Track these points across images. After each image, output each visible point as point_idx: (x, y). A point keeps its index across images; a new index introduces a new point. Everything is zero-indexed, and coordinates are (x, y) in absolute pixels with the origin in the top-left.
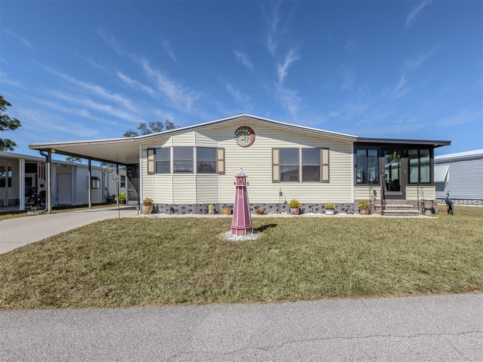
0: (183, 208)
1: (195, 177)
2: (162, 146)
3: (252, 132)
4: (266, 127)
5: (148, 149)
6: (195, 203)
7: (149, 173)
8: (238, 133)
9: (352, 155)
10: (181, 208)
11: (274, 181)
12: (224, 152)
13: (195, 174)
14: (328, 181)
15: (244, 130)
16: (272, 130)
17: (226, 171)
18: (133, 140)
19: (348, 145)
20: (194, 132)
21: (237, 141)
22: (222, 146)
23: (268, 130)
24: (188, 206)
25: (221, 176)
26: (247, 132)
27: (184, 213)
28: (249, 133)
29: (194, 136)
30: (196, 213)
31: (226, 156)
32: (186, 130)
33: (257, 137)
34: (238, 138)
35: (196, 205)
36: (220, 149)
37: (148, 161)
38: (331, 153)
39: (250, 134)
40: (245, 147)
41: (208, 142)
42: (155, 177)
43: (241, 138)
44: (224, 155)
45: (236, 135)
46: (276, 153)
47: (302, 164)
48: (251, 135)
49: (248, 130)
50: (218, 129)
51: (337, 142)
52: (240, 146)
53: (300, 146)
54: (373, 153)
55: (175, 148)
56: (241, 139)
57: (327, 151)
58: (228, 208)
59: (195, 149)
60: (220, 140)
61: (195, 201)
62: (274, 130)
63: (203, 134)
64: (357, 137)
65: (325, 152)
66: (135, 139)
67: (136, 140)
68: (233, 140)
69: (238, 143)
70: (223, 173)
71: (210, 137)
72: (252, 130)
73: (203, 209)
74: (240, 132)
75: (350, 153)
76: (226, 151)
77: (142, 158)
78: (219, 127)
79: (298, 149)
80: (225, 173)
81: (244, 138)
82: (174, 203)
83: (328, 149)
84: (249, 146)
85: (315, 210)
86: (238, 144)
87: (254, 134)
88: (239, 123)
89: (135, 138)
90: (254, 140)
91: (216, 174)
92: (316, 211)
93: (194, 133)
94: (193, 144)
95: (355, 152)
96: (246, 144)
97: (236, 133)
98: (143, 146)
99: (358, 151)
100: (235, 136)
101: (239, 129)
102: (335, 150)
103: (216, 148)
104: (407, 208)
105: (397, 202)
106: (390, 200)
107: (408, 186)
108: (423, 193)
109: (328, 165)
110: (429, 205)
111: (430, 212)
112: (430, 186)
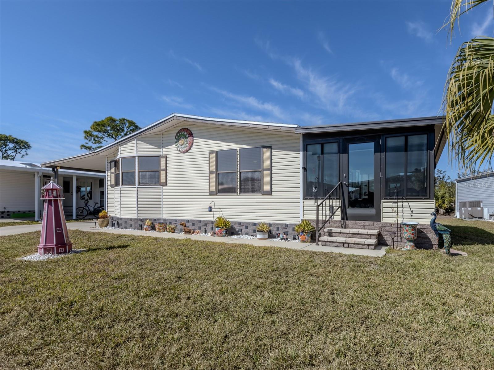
0: (126, 222)
1: (136, 189)
2: (117, 158)
3: (191, 135)
4: (203, 126)
5: (111, 162)
6: (136, 217)
7: (112, 186)
8: (178, 137)
9: (301, 153)
10: (124, 223)
11: (211, 194)
12: (166, 161)
13: (137, 186)
14: (270, 193)
15: (183, 133)
16: (210, 128)
17: (168, 182)
18: (94, 154)
19: (295, 139)
20: (136, 140)
21: (177, 147)
22: (164, 153)
23: (206, 129)
24: (129, 220)
25: (164, 188)
26: (186, 135)
27: (126, 228)
28: (187, 136)
29: (135, 145)
30: (135, 229)
31: (168, 165)
32: (129, 139)
33: (196, 140)
34: (178, 143)
35: (137, 219)
36: (163, 157)
37: (111, 173)
38: (275, 152)
39: (189, 137)
40: (184, 153)
41: (151, 150)
42: (116, 189)
43: (181, 142)
44: (166, 164)
45: (176, 139)
46: (213, 156)
47: (240, 170)
48: (189, 138)
49: (187, 132)
50: (161, 134)
51: (282, 137)
52: (180, 152)
53: (238, 147)
54: (332, 147)
55: (122, 158)
56: (180, 143)
57: (268, 150)
59: (137, 158)
60: (163, 147)
61: (136, 215)
62: (212, 128)
63: (145, 141)
64: (296, 126)
65: (266, 152)
66: (95, 153)
67: (96, 154)
68: (174, 146)
69: (178, 149)
70: (166, 184)
71: (152, 144)
72: (190, 131)
73: (139, 224)
74: (180, 135)
75: (299, 151)
76: (168, 159)
77: (107, 171)
78: (162, 132)
79: (236, 150)
80: (167, 184)
81: (182, 143)
82: (122, 217)
83: (270, 147)
84: (187, 151)
85: (252, 232)
86: (178, 150)
87: (193, 137)
88: (179, 124)
89: (96, 151)
90: (193, 143)
91: (159, 185)
92: (253, 233)
93: (135, 141)
94: (135, 154)
95: (305, 149)
96: (185, 149)
97: (177, 137)
98: (108, 159)
99: (309, 147)
100: (176, 140)
101: (178, 132)
102: (280, 148)
103: (159, 156)
104: (366, 236)
105: (364, 226)
106: (354, 222)
107: (385, 199)
108: (412, 212)
109: (271, 170)
110: (406, 233)
111: (410, 246)
112: (425, 199)
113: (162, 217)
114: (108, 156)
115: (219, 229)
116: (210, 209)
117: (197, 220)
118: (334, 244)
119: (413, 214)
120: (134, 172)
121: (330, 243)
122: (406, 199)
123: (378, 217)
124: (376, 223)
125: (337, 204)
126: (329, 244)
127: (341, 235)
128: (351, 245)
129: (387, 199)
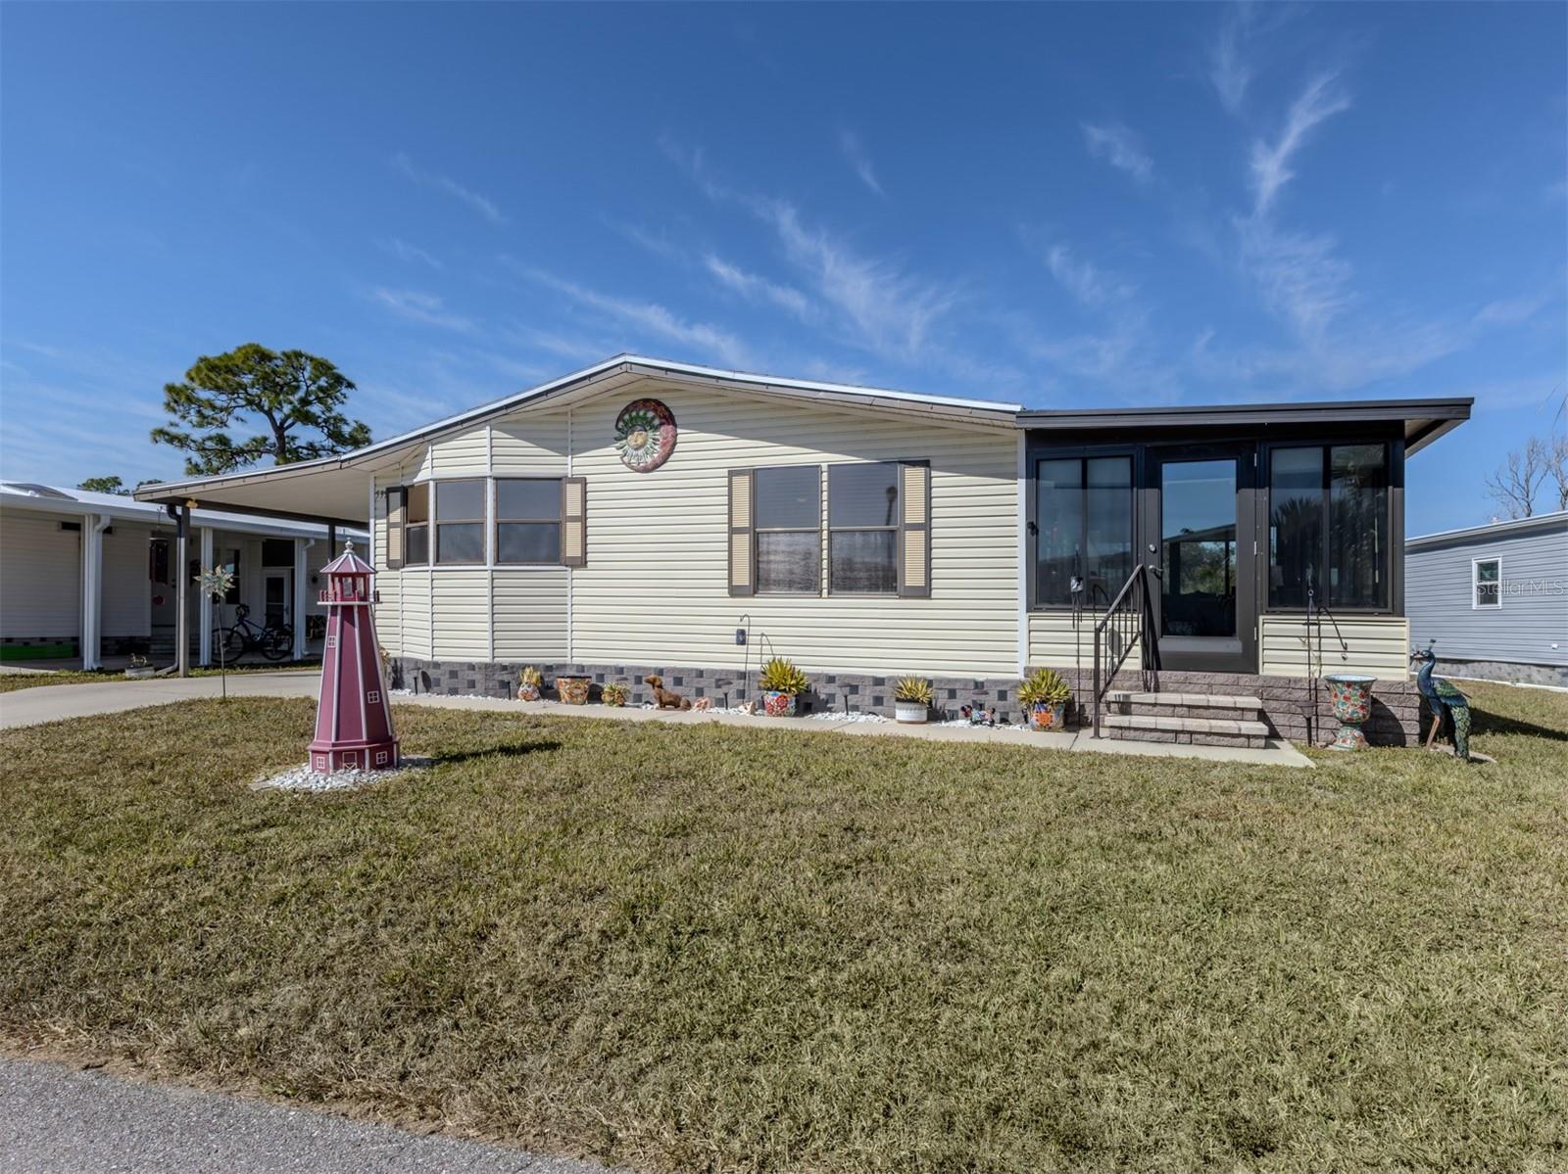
0: (453, 674)
1: (487, 575)
2: (415, 480)
3: (669, 419)
4: (711, 396)
5: (390, 490)
6: (488, 660)
7: (391, 565)
8: (626, 424)
9: (1022, 483)
10: (447, 676)
11: (735, 591)
12: (585, 492)
13: (489, 566)
14: (924, 592)
15: (641, 413)
16: (732, 403)
17: (590, 557)
18: (338, 465)
19: (1002, 444)
20: (488, 428)
21: (620, 452)
22: (578, 471)
23: (717, 405)
24: (466, 668)
25: (577, 573)
26: (653, 418)
27: (454, 691)
28: (657, 422)
29: (486, 442)
30: (486, 693)
31: (590, 505)
32: (465, 425)
33: (683, 435)
34: (624, 442)
35: (493, 666)
36: (574, 480)
37: (390, 526)
38: (939, 479)
39: (662, 424)
40: (646, 470)
41: (534, 461)
42: (405, 575)
43: (636, 438)
44: (585, 501)
45: (619, 430)
46: (743, 484)
47: (829, 526)
48: (662, 428)
49: (655, 410)
50: (566, 413)
51: (962, 436)
52: (632, 468)
53: (823, 459)
54: (1112, 471)
55: (438, 482)
56: (633, 443)
57: (921, 471)
58: (568, 680)
59: (490, 485)
60: (574, 452)
61: (488, 652)
62: (739, 403)
63: (516, 434)
64: (1017, 408)
65: (913, 477)
66: (342, 461)
67: (345, 465)
68: (612, 450)
69: (626, 459)
70: (582, 562)
71: (539, 442)
72: (667, 409)
73: (502, 679)
74: (631, 419)
75: (1014, 476)
76: (589, 487)
77: (376, 518)
78: (569, 408)
79: (815, 469)
80: (586, 562)
81: (640, 441)
82: (435, 658)
83: (926, 463)
84: (656, 466)
85: (871, 701)
86: (624, 463)
87: (675, 425)
88: (630, 387)
89: (344, 457)
90: (675, 444)
91: (561, 565)
92: (875, 705)
93: (486, 432)
94: (484, 470)
95: (1033, 472)
96: (649, 460)
97: (621, 424)
98: (378, 482)
99: (1045, 467)
100: (617, 434)
101: (627, 410)
102: (955, 466)
103: (560, 479)
104: (1231, 713)
105: (1210, 685)
106: (1180, 675)
107: (1268, 613)
108: (1345, 648)
109: (926, 527)
110: (1343, 704)
111: (1355, 738)
112: (1380, 614)
113: (568, 660)
114: (377, 474)
115: (780, 694)
116: (742, 638)
117: (692, 670)
118: (1148, 736)
119: (1348, 655)
120: (482, 525)
121: (1138, 733)
122: (1329, 614)
123: (1248, 661)
124: (1245, 679)
125: (1130, 624)
126: (1132, 734)
127: (1156, 709)
128: (1198, 736)
129: (1274, 613)
